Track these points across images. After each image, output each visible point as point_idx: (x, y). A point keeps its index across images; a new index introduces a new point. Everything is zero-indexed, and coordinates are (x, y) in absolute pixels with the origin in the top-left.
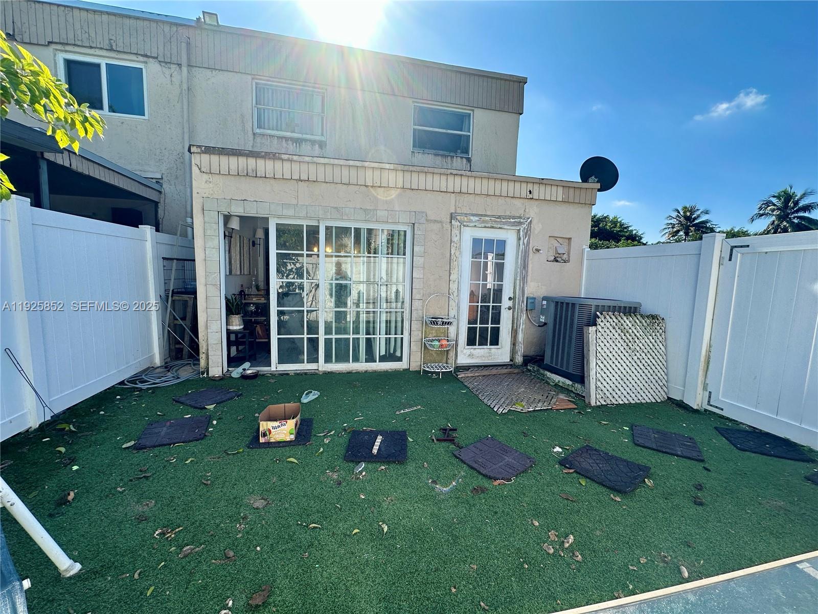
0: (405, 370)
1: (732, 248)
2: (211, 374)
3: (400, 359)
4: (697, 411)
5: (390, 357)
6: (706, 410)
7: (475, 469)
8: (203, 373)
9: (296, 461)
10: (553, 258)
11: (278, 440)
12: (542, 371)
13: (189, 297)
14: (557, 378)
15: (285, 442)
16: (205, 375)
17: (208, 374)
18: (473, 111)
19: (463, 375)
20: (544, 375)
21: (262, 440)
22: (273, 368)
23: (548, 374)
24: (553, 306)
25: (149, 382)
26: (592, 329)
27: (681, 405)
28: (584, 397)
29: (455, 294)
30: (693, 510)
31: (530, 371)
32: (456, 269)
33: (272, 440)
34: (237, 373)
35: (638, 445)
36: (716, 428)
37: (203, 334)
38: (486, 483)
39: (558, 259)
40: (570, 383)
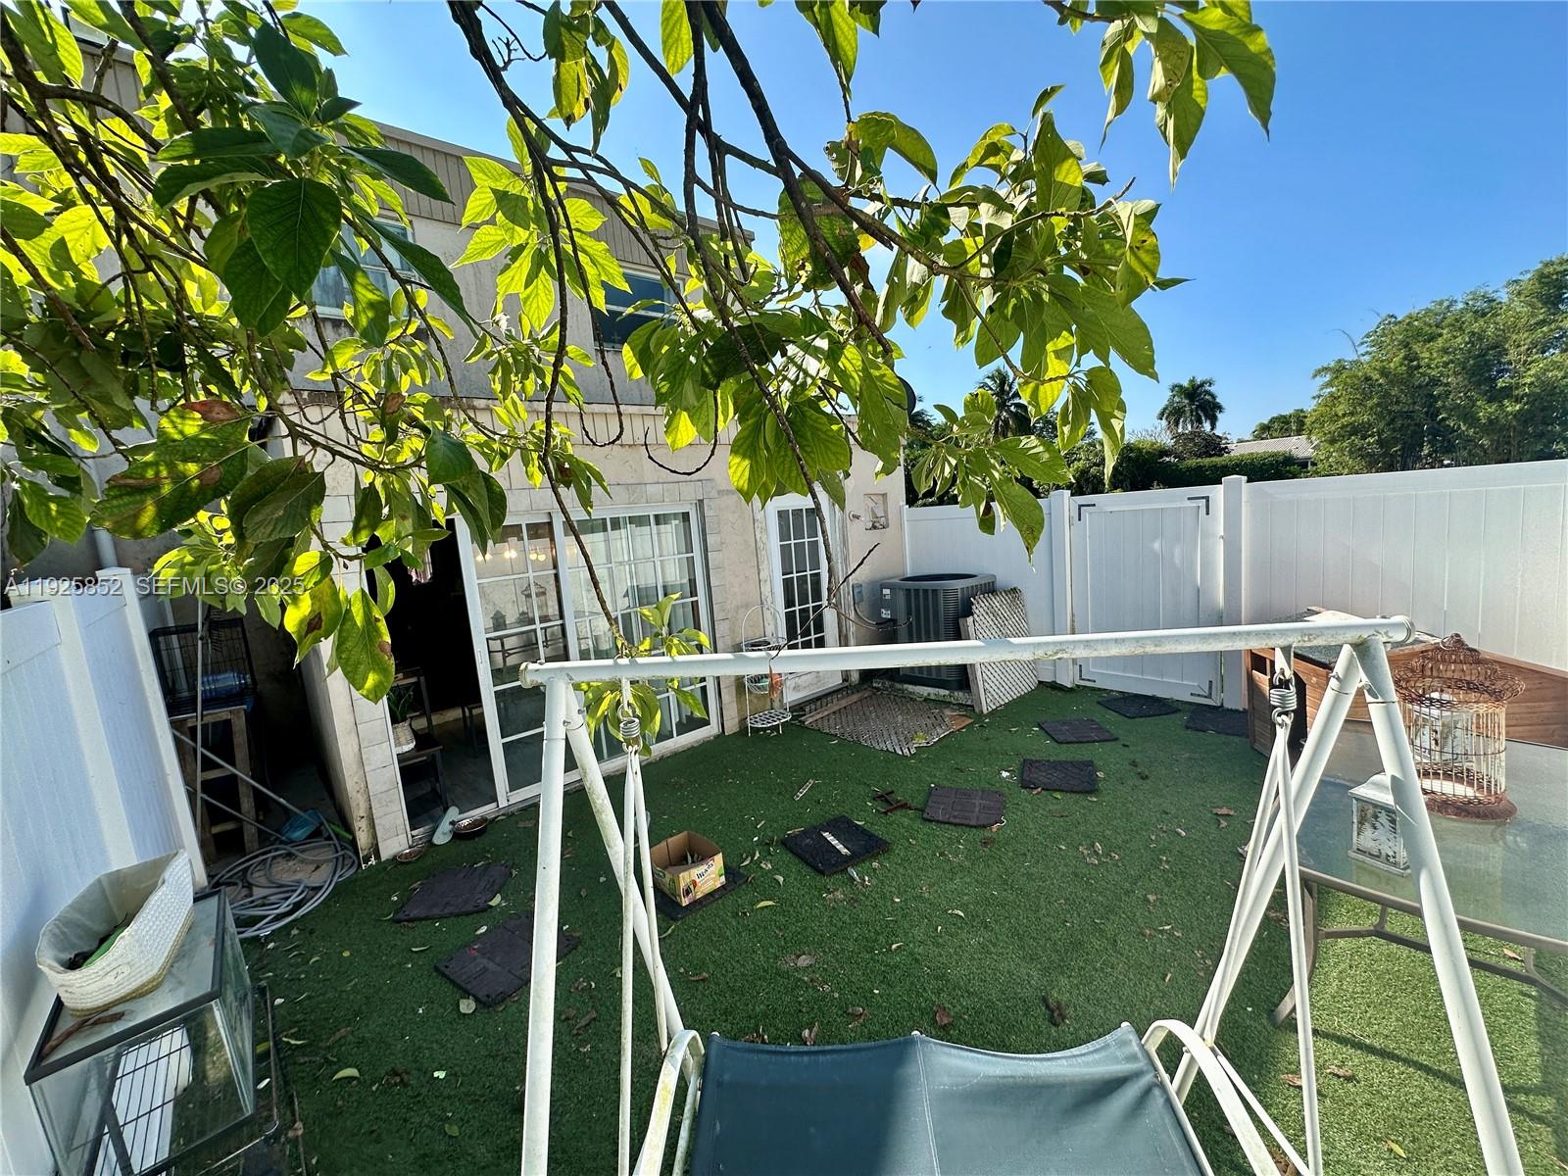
0: (717, 737)
1: (1080, 506)
2: (385, 855)
3: (706, 723)
4: (1071, 689)
5: (690, 724)
6: (1078, 686)
7: (962, 825)
8: (367, 859)
9: (770, 903)
10: (870, 525)
11: (707, 891)
12: (898, 686)
13: (231, 712)
14: (925, 691)
15: (715, 891)
16: (373, 861)
17: (378, 856)
18: (683, 280)
19: (810, 720)
20: (903, 691)
21: (685, 902)
22: (503, 803)
23: (911, 688)
24: (901, 597)
25: (266, 916)
26: (970, 620)
27: (1055, 686)
28: (972, 706)
29: (769, 600)
30: (1147, 785)
31: (878, 689)
32: (766, 562)
33: (699, 895)
34: (444, 834)
35: (1062, 743)
36: (1098, 703)
37: (355, 780)
38: (987, 834)
39: (877, 525)
40: (947, 692)
